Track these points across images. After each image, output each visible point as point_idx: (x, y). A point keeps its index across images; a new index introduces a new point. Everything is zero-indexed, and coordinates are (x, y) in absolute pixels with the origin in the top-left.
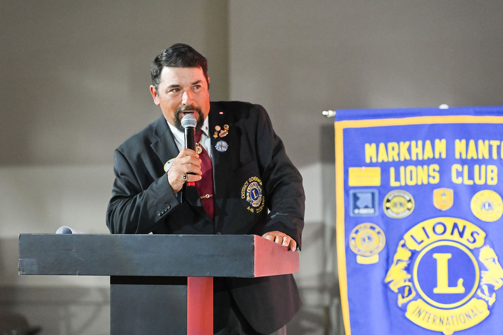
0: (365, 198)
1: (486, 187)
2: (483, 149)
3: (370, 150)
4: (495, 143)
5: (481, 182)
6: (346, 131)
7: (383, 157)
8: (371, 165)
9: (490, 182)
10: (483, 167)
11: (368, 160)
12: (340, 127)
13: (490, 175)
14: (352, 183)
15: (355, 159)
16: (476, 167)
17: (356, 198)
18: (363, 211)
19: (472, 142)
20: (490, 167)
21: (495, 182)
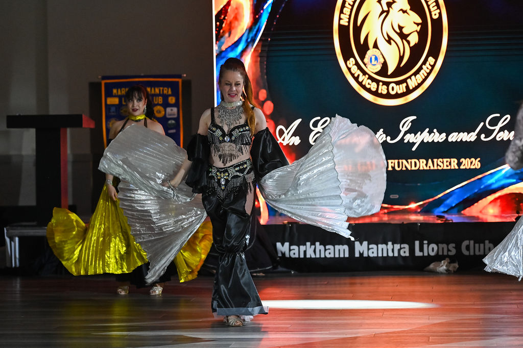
0: (113, 109)
1: (158, 104)
2: (157, 91)
3: (115, 91)
4: (161, 88)
5: (156, 103)
6: (106, 84)
7: (119, 93)
8: (115, 96)
9: (160, 103)
10: (157, 98)
11: (114, 94)
12: (103, 82)
13: (159, 100)
14: (109, 103)
15: (109, 94)
16: (155, 98)
17: (110, 109)
18: (113, 114)
19: (153, 89)
20: (160, 97)
21: (161, 103)
